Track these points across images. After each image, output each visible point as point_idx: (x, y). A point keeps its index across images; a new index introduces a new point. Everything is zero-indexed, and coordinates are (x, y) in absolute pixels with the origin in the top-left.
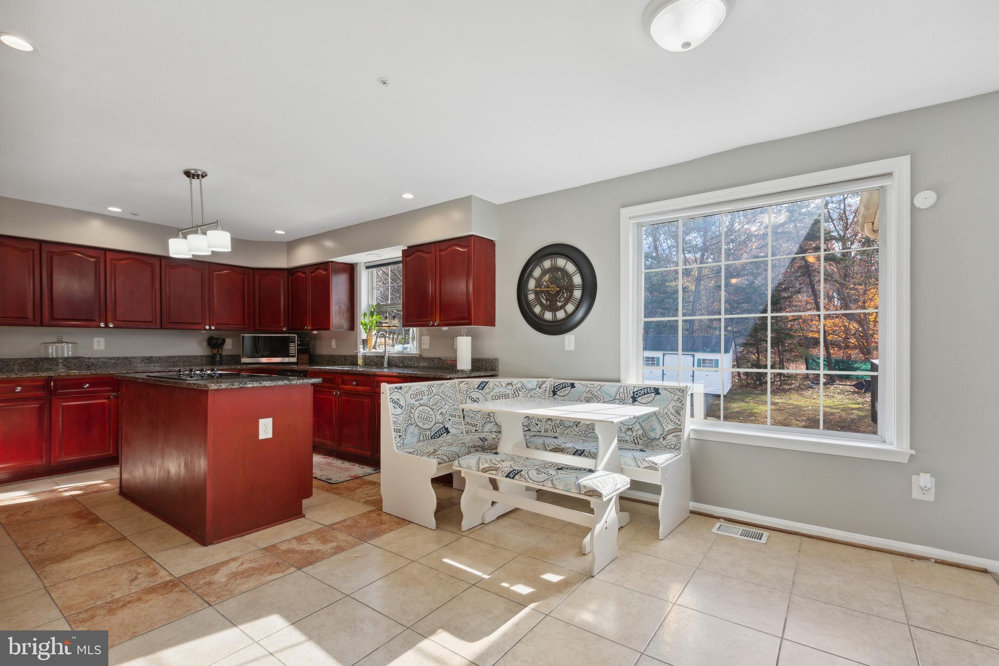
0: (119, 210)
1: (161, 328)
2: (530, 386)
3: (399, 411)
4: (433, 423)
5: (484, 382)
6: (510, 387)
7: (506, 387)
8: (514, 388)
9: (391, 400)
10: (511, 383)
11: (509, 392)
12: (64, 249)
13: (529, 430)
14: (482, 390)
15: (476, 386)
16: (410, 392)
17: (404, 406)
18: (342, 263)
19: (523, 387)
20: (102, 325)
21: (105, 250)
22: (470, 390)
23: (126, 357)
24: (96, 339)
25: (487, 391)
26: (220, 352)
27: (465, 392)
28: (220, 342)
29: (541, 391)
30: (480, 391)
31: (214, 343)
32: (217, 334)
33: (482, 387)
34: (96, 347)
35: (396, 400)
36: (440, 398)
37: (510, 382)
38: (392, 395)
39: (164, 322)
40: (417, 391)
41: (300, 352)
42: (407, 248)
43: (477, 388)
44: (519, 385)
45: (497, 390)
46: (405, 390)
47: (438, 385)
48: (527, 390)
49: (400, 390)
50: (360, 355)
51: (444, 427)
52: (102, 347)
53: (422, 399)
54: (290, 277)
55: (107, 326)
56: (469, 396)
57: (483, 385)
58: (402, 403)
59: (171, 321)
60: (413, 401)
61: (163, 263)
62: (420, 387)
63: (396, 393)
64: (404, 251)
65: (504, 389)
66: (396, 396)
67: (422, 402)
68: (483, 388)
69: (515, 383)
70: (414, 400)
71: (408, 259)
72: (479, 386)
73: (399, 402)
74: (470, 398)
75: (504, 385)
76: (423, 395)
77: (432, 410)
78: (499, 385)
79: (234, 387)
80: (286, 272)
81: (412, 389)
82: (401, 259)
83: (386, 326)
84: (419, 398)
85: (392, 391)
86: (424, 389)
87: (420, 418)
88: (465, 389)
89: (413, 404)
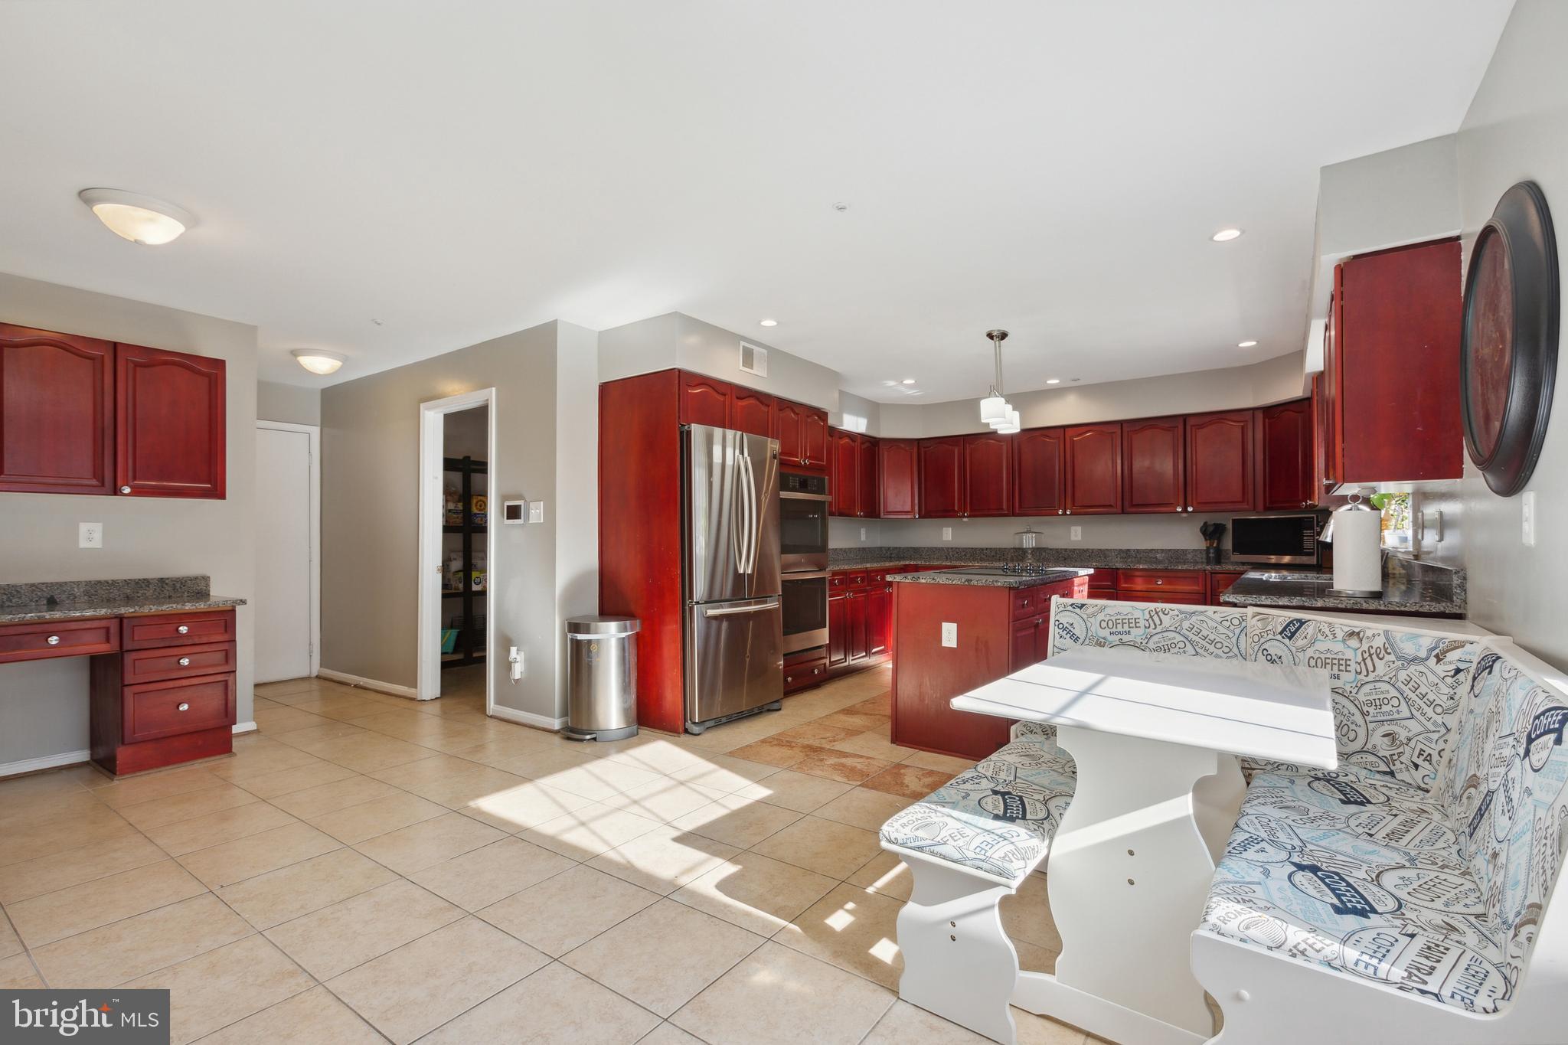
0: (1057, 381)
1: (1123, 512)
2: (1409, 649)
3: (1068, 643)
5: (1298, 620)
6: (1354, 643)
7: (1344, 641)
8: (1365, 647)
9: (1057, 623)
10: (1358, 633)
11: (1349, 654)
13: (1392, 774)
14: (1290, 638)
15: (1280, 629)
16: (1101, 617)
17: (1082, 638)
19: (1389, 647)
20: (1060, 512)
21: (1064, 427)
22: (1265, 635)
24: (1073, 528)
25: (1300, 643)
29: (1440, 669)
30: (1286, 641)
31: (1212, 533)
33: (1290, 631)
34: (1073, 538)
35: (1066, 625)
36: (1184, 640)
37: (1357, 630)
38: (1060, 615)
39: (1126, 503)
40: (1118, 616)
43: (1281, 633)
44: (1379, 642)
45: (1322, 646)
46: (1090, 610)
47: (1181, 612)
48: (1399, 658)
49: (1077, 610)
52: (1079, 538)
53: (1129, 633)
55: (1064, 514)
56: (1263, 648)
57: (1293, 629)
58: (1079, 631)
59: (1134, 503)
60: (1106, 633)
61: (1124, 429)
62: (1130, 610)
63: (1069, 613)
65: (1338, 647)
66: (1065, 619)
67: (1125, 638)
68: (1293, 634)
69: (1369, 633)
70: (1108, 631)
72: (1284, 629)
73: (1072, 629)
74: (1265, 652)
75: (1340, 635)
76: (1133, 625)
78: (1329, 633)
80: (1307, 403)
81: (1107, 611)
84: (1120, 628)
85: (1061, 609)
86: (1138, 614)
88: (1258, 632)
89: (1104, 638)
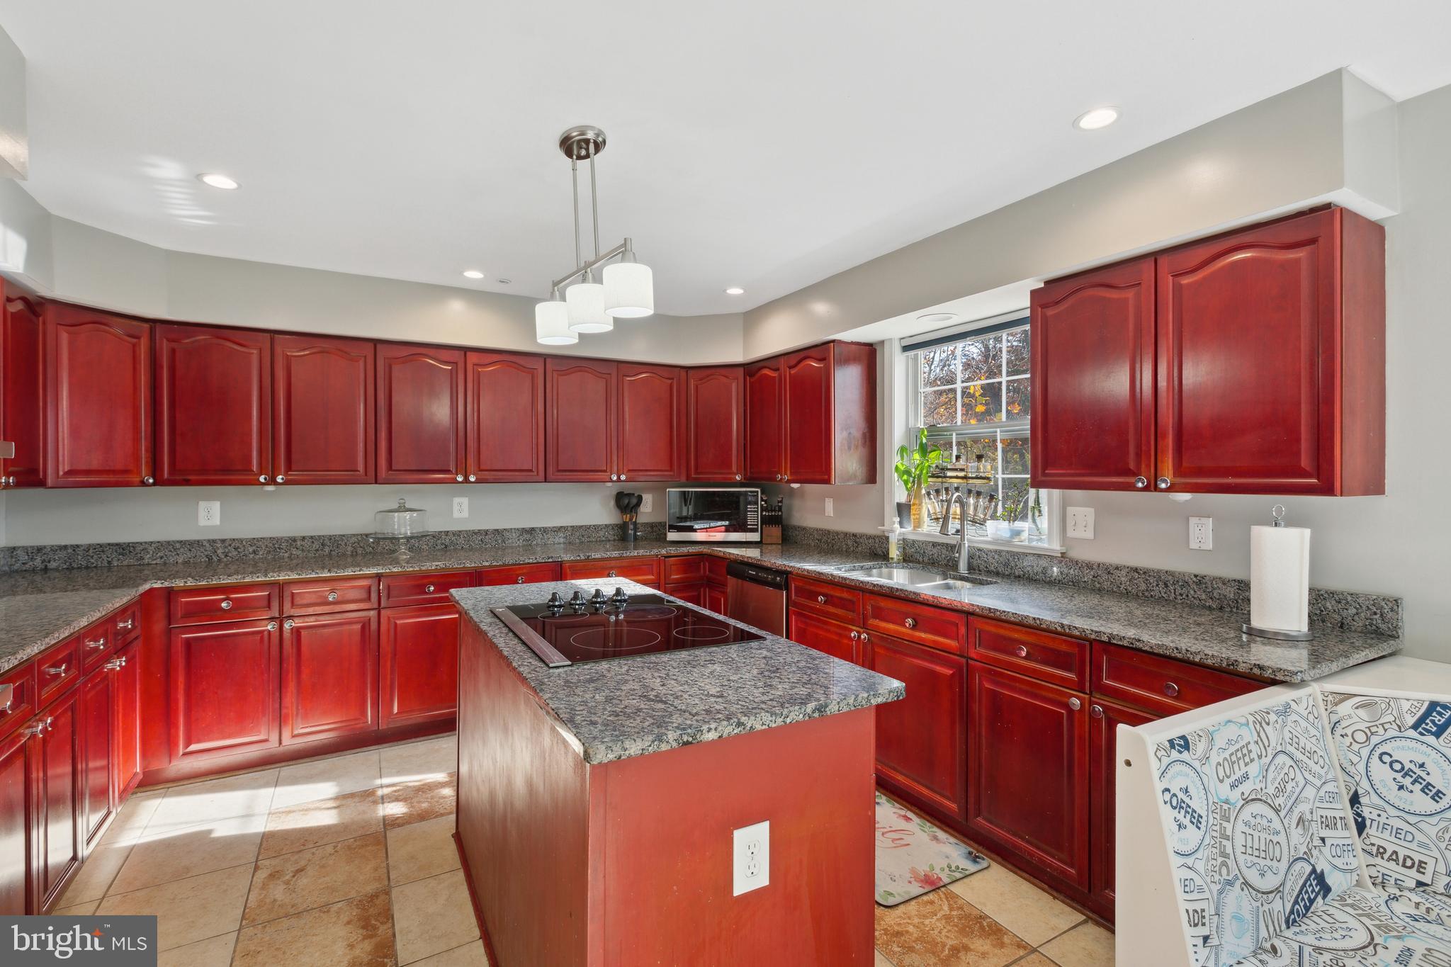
0: (480, 277)
1: (545, 481)
3: (1192, 836)
4: (1284, 865)
12: (405, 352)
15: (1411, 722)
18: (852, 343)
20: (460, 478)
21: (465, 350)
22: (1381, 731)
23: (497, 530)
24: (457, 500)
26: (634, 520)
27: (1361, 737)
28: (634, 501)
30: (1432, 740)
31: (626, 503)
32: (628, 487)
34: (456, 515)
38: (1168, 776)
39: (550, 470)
40: (1232, 749)
41: (766, 521)
42: (1042, 285)
46: (1200, 750)
47: (1277, 714)
49: (1185, 756)
50: (894, 539)
51: (1314, 871)
52: (465, 514)
54: (748, 378)
55: (466, 480)
59: (560, 468)
61: (548, 366)
63: (1178, 767)
64: (1035, 294)
71: (1050, 312)
73: (1187, 800)
77: (1277, 811)
79: (664, 747)
80: (741, 370)
82: (1027, 313)
83: (957, 477)
85: (1164, 761)
87: (1249, 851)
88: (1363, 726)
89: (1227, 802)
